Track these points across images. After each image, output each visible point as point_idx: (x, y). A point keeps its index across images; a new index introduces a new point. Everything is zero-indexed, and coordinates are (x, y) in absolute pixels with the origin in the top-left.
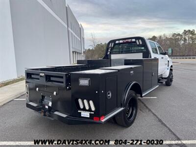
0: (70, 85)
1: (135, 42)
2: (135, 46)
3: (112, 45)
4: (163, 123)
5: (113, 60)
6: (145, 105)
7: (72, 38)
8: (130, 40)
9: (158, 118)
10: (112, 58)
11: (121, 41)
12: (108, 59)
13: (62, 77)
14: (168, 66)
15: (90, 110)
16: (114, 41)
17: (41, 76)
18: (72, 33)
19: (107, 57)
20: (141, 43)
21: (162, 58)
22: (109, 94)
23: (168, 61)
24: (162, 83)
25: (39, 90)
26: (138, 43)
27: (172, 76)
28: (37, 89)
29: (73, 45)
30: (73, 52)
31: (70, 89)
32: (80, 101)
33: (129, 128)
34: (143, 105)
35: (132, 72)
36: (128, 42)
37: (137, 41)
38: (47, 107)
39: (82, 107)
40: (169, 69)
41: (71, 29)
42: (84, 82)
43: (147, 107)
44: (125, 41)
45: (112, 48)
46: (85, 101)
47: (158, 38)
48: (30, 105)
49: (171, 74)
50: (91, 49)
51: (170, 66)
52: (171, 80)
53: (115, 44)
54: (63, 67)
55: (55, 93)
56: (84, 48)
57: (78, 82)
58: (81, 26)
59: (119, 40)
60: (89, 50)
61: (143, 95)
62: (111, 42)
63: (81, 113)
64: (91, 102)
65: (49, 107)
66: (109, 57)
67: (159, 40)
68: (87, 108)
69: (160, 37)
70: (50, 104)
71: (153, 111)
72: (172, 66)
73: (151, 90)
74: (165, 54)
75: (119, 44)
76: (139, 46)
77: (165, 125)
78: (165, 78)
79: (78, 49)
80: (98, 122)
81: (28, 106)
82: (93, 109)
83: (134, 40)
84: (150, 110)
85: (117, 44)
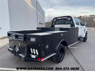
0: (26, 41)
1: (67, 19)
2: (67, 21)
3: (55, 20)
4: (78, 62)
5: (56, 28)
6: (70, 52)
7: (39, 16)
8: (64, 18)
9: (76, 59)
10: (55, 27)
11: (60, 18)
12: (53, 27)
13: (22, 36)
14: (85, 31)
15: (36, 54)
16: (56, 18)
17: (13, 35)
18: (39, 14)
19: (53, 26)
20: (70, 19)
21: (81, 27)
22: (47, 46)
23: (85, 29)
24: (81, 40)
25: (13, 42)
26: (68, 19)
27: (87, 37)
28: (12, 42)
29: (39, 20)
30: (39, 23)
31: (26, 43)
32: (31, 49)
33: (59, 64)
34: (69, 51)
35: (62, 35)
36: (63, 19)
37: (68, 18)
38: (16, 51)
39: (32, 52)
40: (85, 33)
41: (39, 12)
42: (33, 40)
43: (71, 53)
44: (62, 18)
45: (55, 22)
46: (34, 50)
47: (83, 17)
48: (9, 49)
49: (86, 35)
50: (49, 22)
51: (86, 32)
52: (86, 39)
53: (57, 20)
54: (28, 31)
55: (20, 44)
56: (45, 21)
57: (30, 39)
58: (44, 10)
59: (59, 17)
60: (48, 22)
61: (68, 47)
62: (55, 18)
63: (31, 55)
64: (36, 50)
65: (17, 51)
66: (54, 26)
67: (83, 18)
68: (35, 53)
69: (84, 16)
70: (18, 50)
71: (74, 55)
72: (87, 32)
73: (73, 44)
74: (83, 25)
75: (59, 20)
76: (69, 20)
77: (79, 63)
78: (83, 38)
79: (42, 22)
80: (40, 61)
81: (9, 50)
82: (37, 54)
83: (66, 18)
84: (72, 54)
85: (58, 19)
